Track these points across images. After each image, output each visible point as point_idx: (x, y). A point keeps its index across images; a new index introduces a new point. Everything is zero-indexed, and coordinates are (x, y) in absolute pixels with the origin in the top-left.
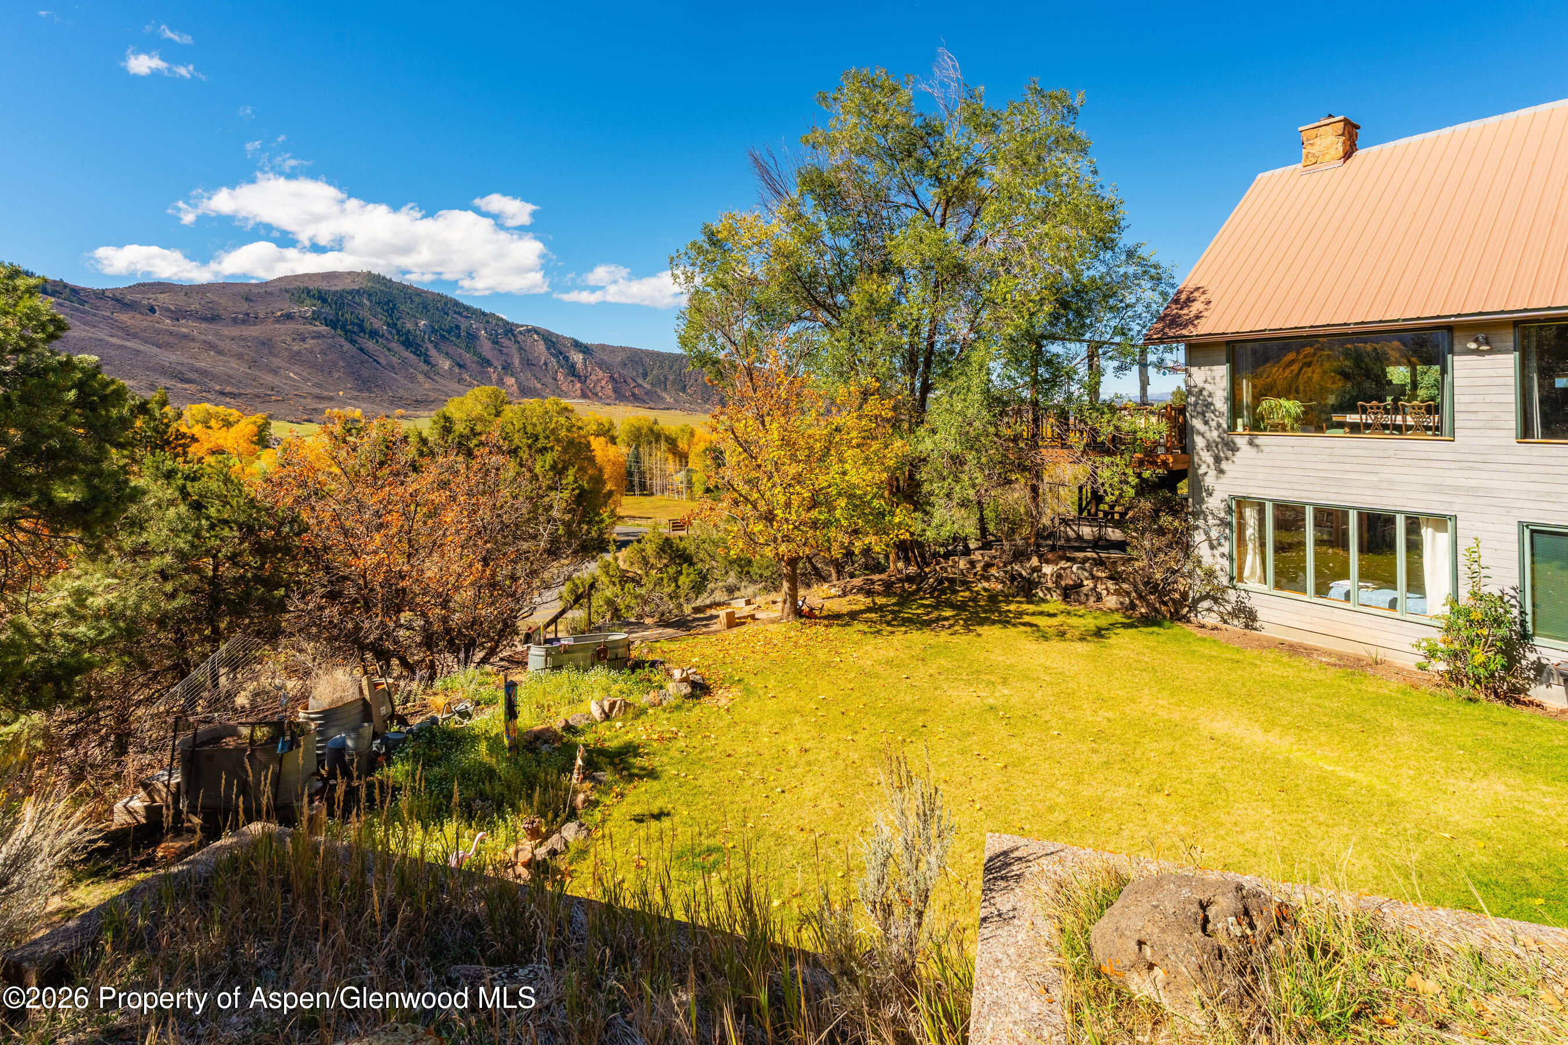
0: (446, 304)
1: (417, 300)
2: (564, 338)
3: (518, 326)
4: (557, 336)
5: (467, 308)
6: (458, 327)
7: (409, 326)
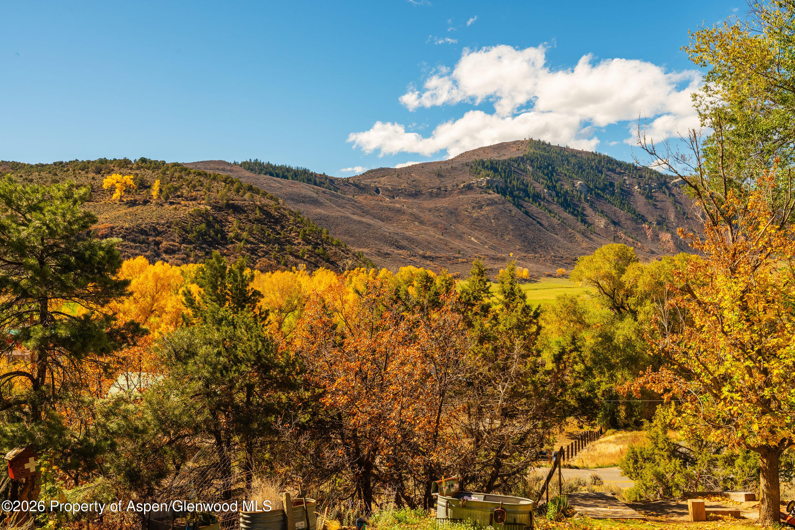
0: (600, 162)
1: (573, 161)
3: (672, 178)
5: (620, 164)
6: (612, 185)
7: (567, 187)
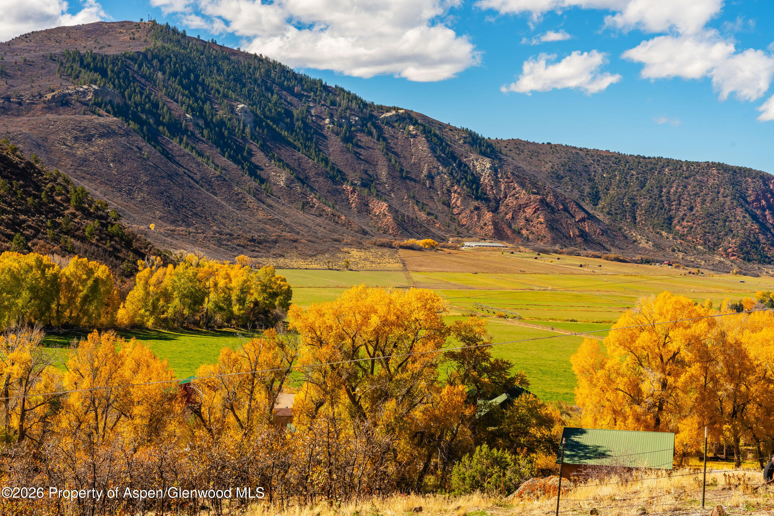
0: (268, 71)
1: (226, 67)
2: (453, 129)
3: (382, 109)
4: (442, 126)
5: (300, 79)
6: (290, 114)
7: (222, 113)
